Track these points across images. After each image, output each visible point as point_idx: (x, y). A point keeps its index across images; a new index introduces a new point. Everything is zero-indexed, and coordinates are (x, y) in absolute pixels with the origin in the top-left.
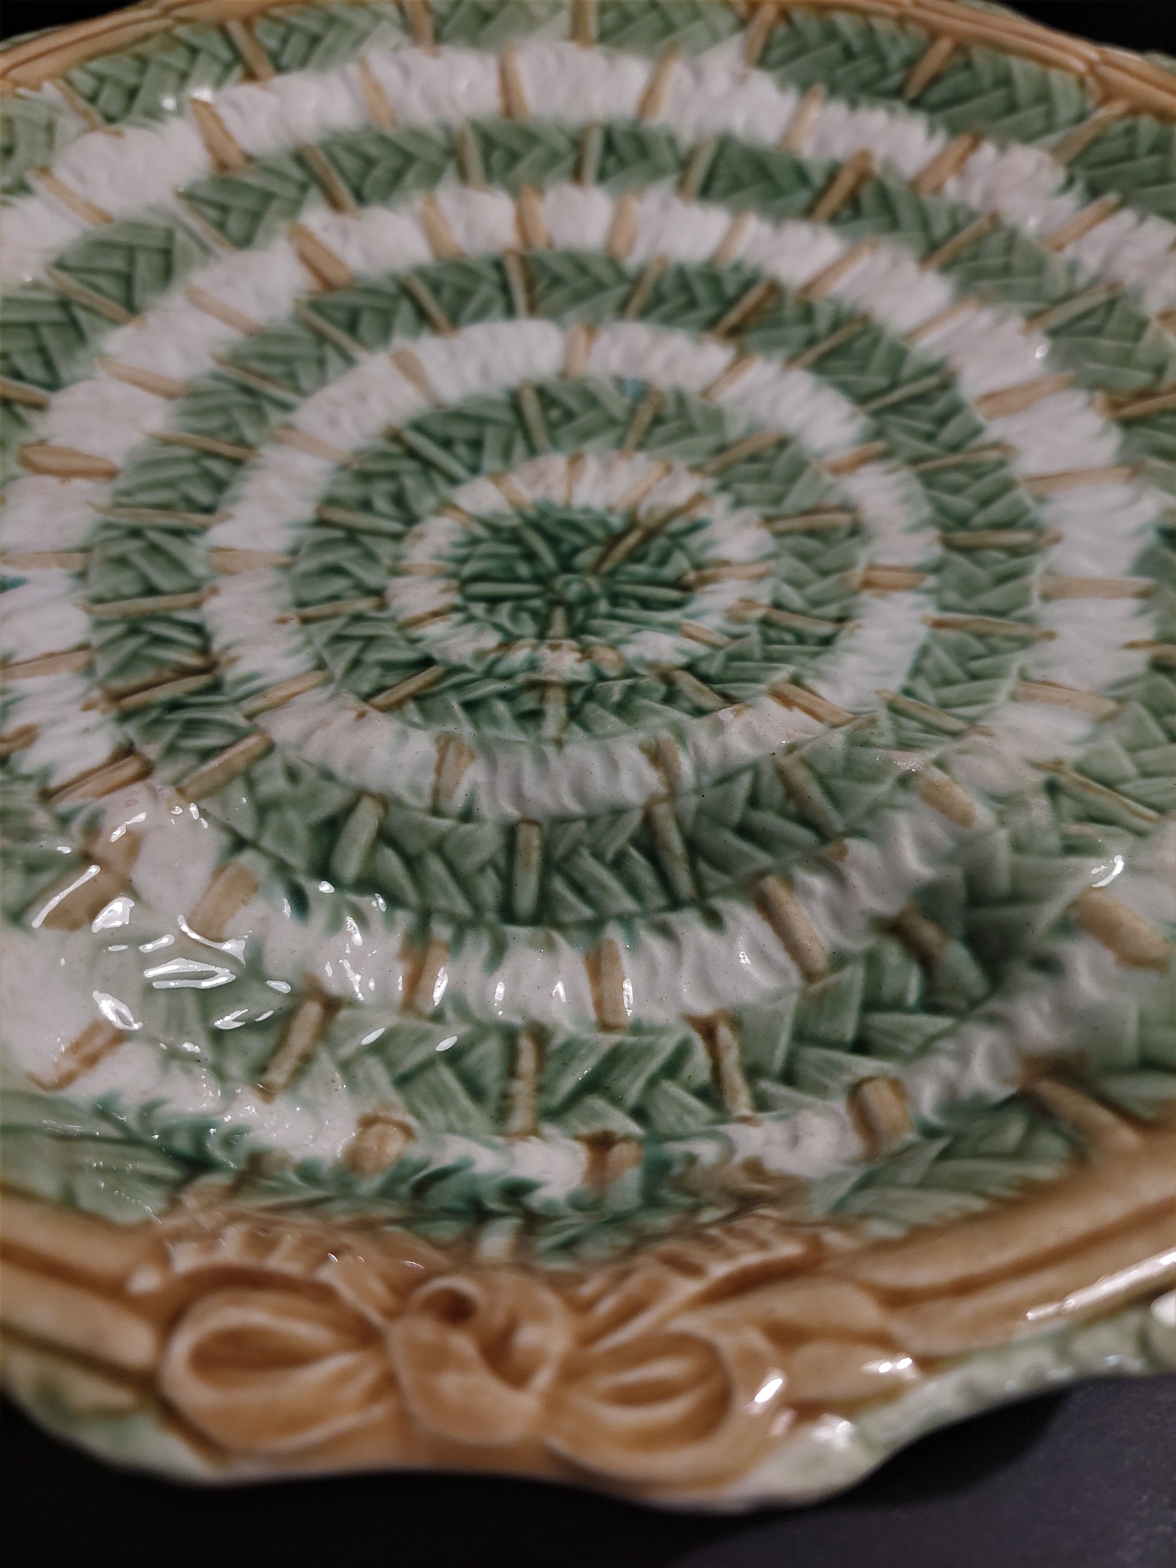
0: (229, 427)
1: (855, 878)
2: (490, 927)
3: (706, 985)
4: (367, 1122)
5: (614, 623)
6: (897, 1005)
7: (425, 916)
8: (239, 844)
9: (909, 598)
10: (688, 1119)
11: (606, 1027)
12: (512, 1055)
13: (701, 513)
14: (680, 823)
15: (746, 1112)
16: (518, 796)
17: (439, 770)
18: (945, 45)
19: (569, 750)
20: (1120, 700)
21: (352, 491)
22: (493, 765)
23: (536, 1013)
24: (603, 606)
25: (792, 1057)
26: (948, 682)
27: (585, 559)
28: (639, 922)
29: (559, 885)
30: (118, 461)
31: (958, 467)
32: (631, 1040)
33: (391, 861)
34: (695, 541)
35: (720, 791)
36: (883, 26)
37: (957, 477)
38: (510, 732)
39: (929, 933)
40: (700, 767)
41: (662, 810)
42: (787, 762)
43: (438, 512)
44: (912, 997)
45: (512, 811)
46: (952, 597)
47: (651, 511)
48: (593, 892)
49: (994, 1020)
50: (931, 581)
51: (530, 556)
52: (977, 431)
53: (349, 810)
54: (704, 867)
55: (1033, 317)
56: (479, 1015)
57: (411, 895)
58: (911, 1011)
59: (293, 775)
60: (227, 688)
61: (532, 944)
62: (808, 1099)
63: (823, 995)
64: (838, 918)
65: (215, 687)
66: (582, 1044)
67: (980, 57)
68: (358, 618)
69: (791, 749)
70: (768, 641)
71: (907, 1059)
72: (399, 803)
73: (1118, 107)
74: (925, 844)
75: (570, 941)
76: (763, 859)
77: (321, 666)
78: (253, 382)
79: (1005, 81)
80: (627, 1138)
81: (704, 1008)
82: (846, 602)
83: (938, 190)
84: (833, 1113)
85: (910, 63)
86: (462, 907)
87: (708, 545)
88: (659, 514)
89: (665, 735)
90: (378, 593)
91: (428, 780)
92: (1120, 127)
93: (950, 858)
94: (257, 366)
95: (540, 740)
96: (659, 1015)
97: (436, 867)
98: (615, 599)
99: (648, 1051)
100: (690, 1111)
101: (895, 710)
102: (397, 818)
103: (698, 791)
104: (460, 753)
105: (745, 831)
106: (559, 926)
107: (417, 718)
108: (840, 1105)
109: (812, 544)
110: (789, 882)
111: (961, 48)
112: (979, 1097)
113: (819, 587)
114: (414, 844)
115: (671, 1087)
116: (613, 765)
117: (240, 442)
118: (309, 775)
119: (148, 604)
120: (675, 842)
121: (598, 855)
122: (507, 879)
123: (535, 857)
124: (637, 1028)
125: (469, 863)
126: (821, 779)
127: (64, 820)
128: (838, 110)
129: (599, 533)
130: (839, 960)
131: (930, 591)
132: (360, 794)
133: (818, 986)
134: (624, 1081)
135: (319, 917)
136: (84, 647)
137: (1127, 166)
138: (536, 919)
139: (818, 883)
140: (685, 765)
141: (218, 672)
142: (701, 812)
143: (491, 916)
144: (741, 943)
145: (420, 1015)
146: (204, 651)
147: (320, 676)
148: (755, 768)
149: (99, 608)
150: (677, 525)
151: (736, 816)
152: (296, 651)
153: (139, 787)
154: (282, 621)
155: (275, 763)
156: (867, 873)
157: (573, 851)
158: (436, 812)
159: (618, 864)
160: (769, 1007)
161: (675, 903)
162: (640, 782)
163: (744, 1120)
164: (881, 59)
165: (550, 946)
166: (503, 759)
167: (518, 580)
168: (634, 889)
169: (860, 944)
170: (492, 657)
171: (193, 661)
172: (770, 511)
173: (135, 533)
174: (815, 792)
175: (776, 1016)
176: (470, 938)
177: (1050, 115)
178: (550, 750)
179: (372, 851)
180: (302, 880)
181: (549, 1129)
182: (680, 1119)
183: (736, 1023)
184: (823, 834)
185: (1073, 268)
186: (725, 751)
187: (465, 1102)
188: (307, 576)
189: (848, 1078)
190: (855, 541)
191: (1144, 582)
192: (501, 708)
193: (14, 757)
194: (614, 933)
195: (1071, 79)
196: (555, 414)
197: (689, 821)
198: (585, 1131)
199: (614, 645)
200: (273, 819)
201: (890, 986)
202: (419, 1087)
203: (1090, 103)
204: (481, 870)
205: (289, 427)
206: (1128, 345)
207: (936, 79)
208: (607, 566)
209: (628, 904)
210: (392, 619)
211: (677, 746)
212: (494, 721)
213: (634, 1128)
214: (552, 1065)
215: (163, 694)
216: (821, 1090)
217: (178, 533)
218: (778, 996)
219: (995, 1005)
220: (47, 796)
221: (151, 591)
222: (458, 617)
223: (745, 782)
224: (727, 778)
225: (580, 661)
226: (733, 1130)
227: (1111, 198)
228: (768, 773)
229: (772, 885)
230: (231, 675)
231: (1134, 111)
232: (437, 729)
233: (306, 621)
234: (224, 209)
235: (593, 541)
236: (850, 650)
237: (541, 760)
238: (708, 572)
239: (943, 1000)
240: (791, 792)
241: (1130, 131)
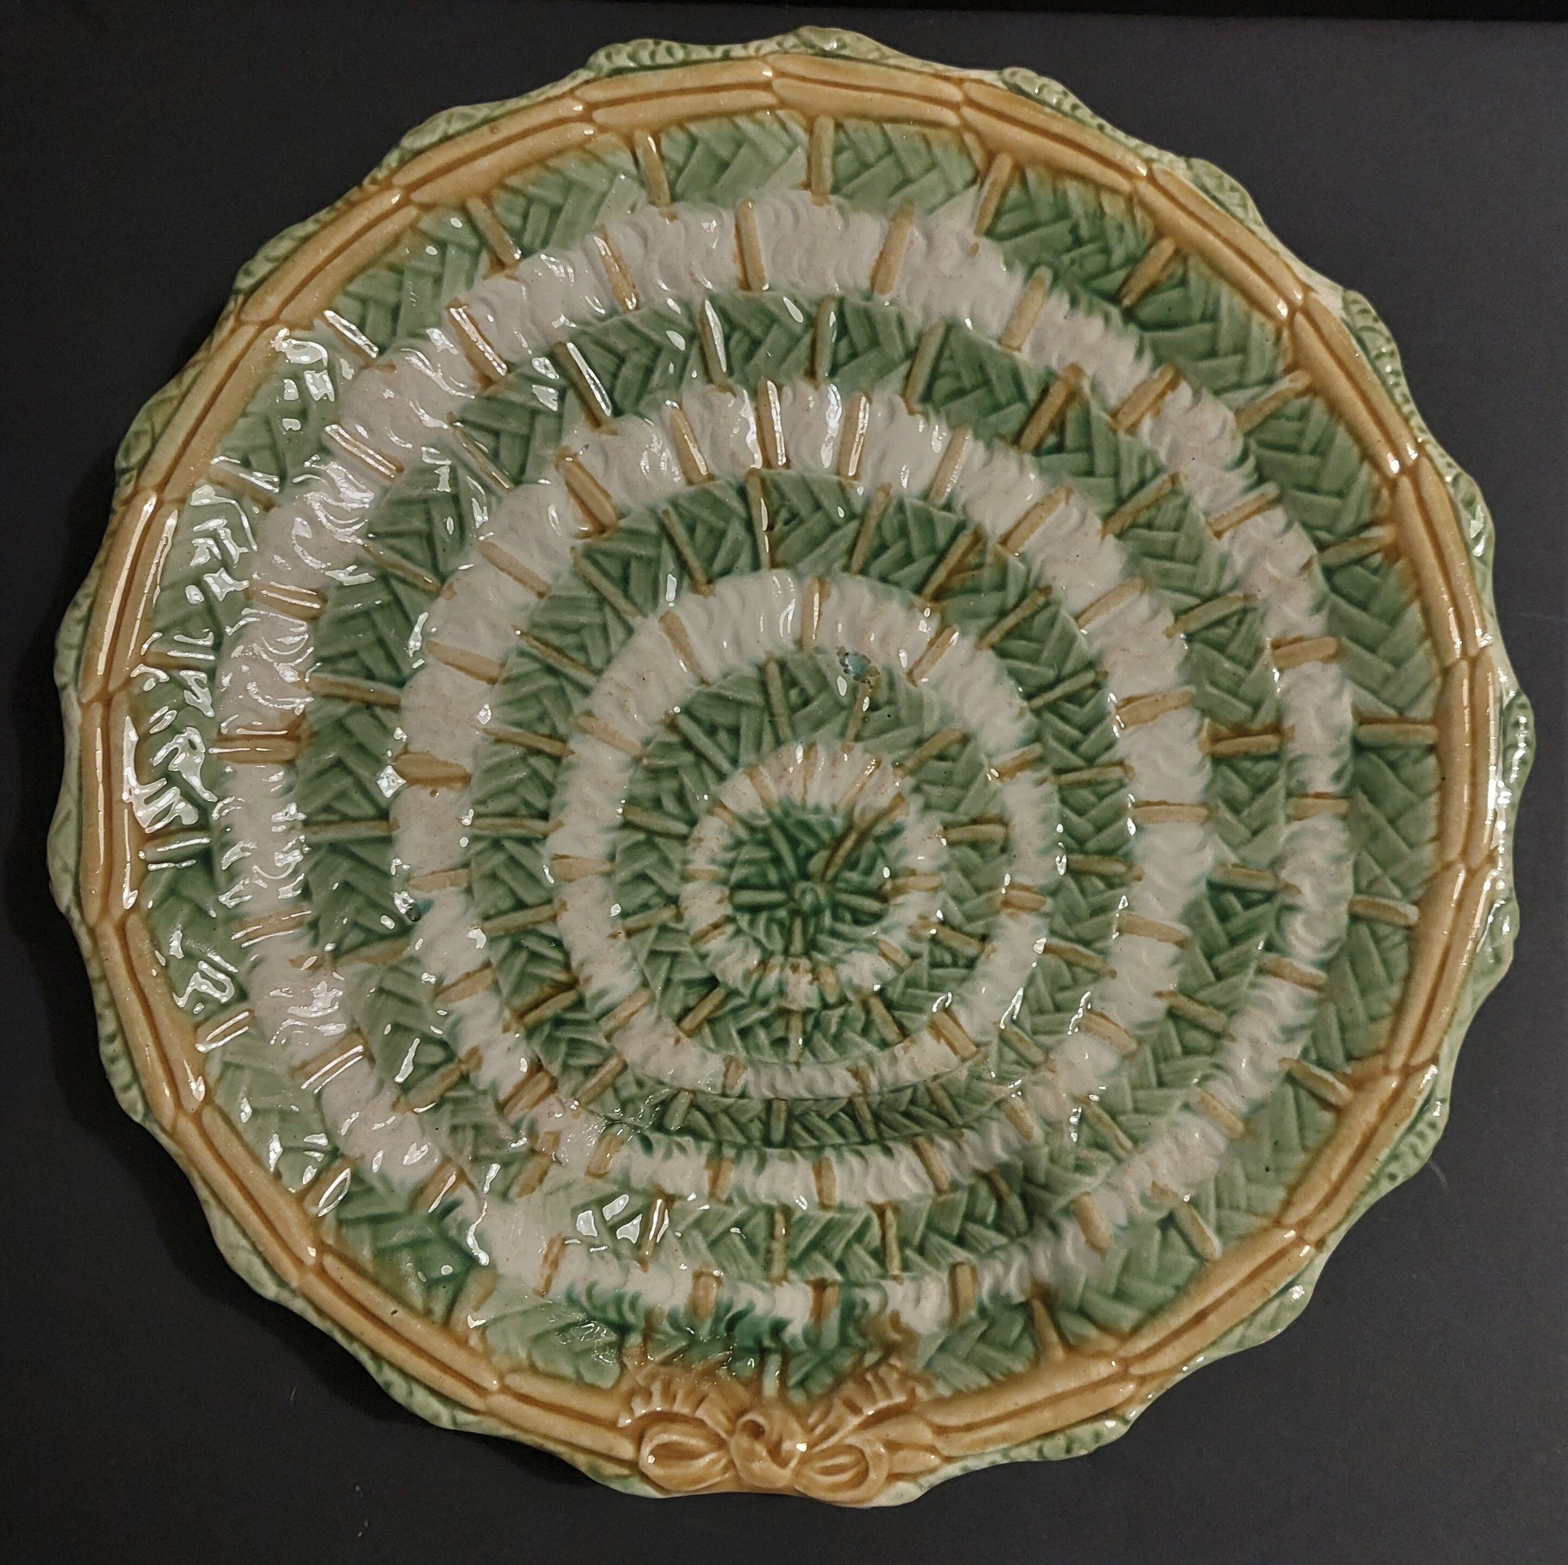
0: (542, 718)
1: (967, 1148)
2: (757, 1148)
3: (881, 1186)
4: (697, 1276)
5: (834, 941)
6: (981, 1221)
7: (719, 1144)
8: (612, 1123)
9: (1032, 921)
10: (867, 1273)
11: (824, 1207)
12: (772, 1224)
13: (898, 817)
14: (869, 1106)
15: (896, 1271)
16: (773, 1087)
17: (725, 1076)
18: (1167, 247)
19: (803, 1069)
20: (1140, 1041)
21: (646, 790)
22: (758, 1073)
23: (784, 1199)
24: (827, 920)
25: (924, 1237)
26: (1041, 1011)
27: (815, 864)
28: (844, 1149)
29: (797, 1128)
30: (467, 765)
31: (1088, 784)
32: (838, 1216)
33: (698, 1118)
34: (892, 849)
35: (892, 1096)
36: (1113, 207)
37: (1086, 795)
38: (769, 1056)
39: (1003, 1186)
40: (882, 1083)
41: (859, 1100)
42: (932, 1085)
43: (710, 812)
44: (990, 1219)
45: (769, 1095)
46: (1059, 922)
47: (863, 812)
48: (817, 1133)
49: (1025, 1248)
50: (1049, 905)
51: (777, 860)
52: (1110, 746)
53: (674, 1097)
54: (882, 1126)
55: (1180, 614)
56: (753, 1201)
57: (711, 1135)
58: (987, 1227)
59: (640, 1083)
60: (588, 1004)
61: (782, 1159)
62: (930, 1268)
63: (944, 1205)
64: (956, 1164)
65: (579, 1004)
66: (811, 1218)
67: (1196, 272)
68: (664, 928)
69: (936, 1077)
70: (934, 965)
71: (982, 1257)
72: (703, 1092)
73: (1300, 380)
74: (1006, 1142)
75: (803, 1156)
76: (917, 1129)
77: (645, 984)
78: (554, 659)
79: (1211, 316)
80: (834, 1283)
81: (879, 1199)
82: (990, 919)
83: (1133, 429)
84: (941, 1280)
85: (1133, 261)
86: (740, 1139)
87: (902, 853)
88: (870, 816)
89: (862, 1063)
90: (673, 900)
91: (720, 1081)
92: (1298, 403)
93: (1018, 1154)
94: (553, 637)
95: (786, 1062)
96: (855, 1201)
97: (724, 1120)
98: (836, 907)
99: (847, 1224)
100: (867, 1267)
101: (1003, 1039)
102: (701, 1099)
103: (880, 1094)
104: (738, 1068)
105: (907, 1115)
106: (798, 1149)
107: (712, 1044)
108: (945, 1276)
109: (974, 856)
110: (931, 1141)
111: (1179, 255)
112: (1008, 1296)
113: (975, 902)
114: (711, 1109)
115: (859, 1249)
116: (830, 1079)
117: (553, 736)
118: (650, 1083)
119: (520, 918)
120: (867, 1115)
121: (820, 1115)
122: (767, 1125)
123: (783, 1115)
124: (842, 1208)
125: (744, 1119)
126: (951, 1097)
127: (516, 1128)
128: (1058, 305)
129: (826, 836)
130: (955, 1186)
131: (1047, 915)
132: (680, 1090)
133: (942, 1198)
134: (833, 1243)
135: (659, 1152)
136: (487, 965)
137: (1290, 457)
138: (783, 1145)
139: (947, 1145)
140: (873, 1081)
141: (581, 988)
142: (881, 1103)
143: (758, 1143)
144: (902, 1168)
145: (719, 1201)
146: (567, 966)
147: (645, 994)
148: (915, 1087)
149: (488, 925)
150: (882, 828)
151: (902, 1108)
152: (628, 967)
153: (552, 1099)
154: (614, 936)
155: (629, 1077)
156: (973, 1148)
157: (806, 1113)
158: (724, 1095)
159: (833, 1120)
160: (915, 1204)
161: (866, 1141)
162: (846, 1086)
163: (895, 1278)
164: (1106, 251)
165: (793, 1159)
166: (763, 1070)
167: (769, 887)
168: (842, 1132)
169: (967, 1181)
170: (755, 977)
171: (562, 977)
172: (949, 817)
173: (497, 844)
174: (947, 1104)
175: (918, 1211)
176: (745, 1154)
177: (1243, 369)
178: (792, 1068)
179: (688, 1112)
180: (648, 1134)
181: (793, 1275)
182: (862, 1272)
183: (896, 1210)
184: (951, 1125)
185: (1224, 563)
186: (896, 1075)
187: (747, 1257)
188: (624, 884)
189: (951, 1260)
190: (1004, 857)
191: (1185, 930)
192: (762, 1036)
193: (472, 1076)
194: (829, 1154)
195: (1270, 327)
196: (794, 693)
197: (874, 1106)
198: (812, 1278)
199: (835, 963)
200: (630, 1108)
201: (979, 1211)
202: (722, 1247)
203: (1280, 367)
204: (751, 1120)
205: (589, 714)
206: (1241, 671)
207: (1153, 289)
208: (831, 873)
209: (839, 1140)
210: (686, 932)
211: (869, 1071)
212: (758, 1048)
213: (838, 1277)
214: (794, 1231)
215: (549, 1010)
216: (936, 1264)
217: (526, 842)
218: (920, 1198)
219: (1027, 1241)
220: (501, 1107)
221: (520, 905)
222: (730, 929)
223: (909, 1092)
224: (899, 1090)
225: (811, 983)
226: (888, 1284)
227: (1270, 489)
228: (921, 1090)
229: (921, 1140)
230: (590, 992)
231: (1312, 390)
232: (724, 1053)
233: (630, 933)
234: (496, 434)
235: (822, 845)
236: (985, 976)
237: (787, 1072)
238: (900, 881)
239: (1005, 1225)
240: (934, 1102)
241: (1304, 415)
